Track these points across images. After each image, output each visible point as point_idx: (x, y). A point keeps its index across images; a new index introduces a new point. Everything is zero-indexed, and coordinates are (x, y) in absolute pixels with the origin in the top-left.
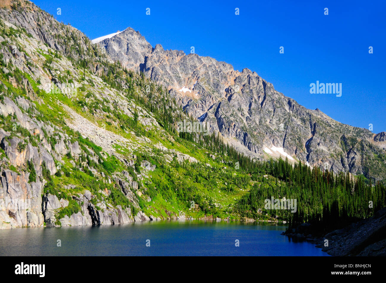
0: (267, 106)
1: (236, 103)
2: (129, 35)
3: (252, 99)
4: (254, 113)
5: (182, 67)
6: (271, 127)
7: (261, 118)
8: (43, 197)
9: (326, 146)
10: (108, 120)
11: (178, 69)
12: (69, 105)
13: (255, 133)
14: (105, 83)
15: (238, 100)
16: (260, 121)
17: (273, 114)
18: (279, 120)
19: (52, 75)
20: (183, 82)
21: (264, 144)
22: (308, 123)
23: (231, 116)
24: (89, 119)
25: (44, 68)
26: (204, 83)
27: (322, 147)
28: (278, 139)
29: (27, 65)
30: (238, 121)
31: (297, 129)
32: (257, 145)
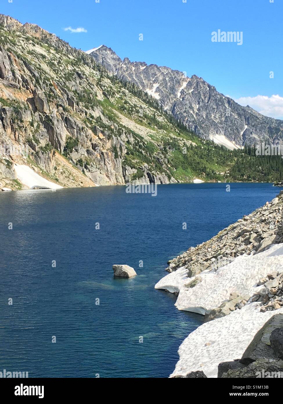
0: (212, 104)
1: (187, 102)
2: (103, 51)
3: (200, 99)
4: (201, 109)
5: (145, 75)
6: (215, 121)
7: (207, 113)
8: (123, 167)
9: (257, 135)
10: (140, 119)
11: (142, 76)
12: (115, 109)
13: (203, 125)
14: (130, 93)
15: (189, 100)
16: (207, 116)
17: (216, 110)
18: (221, 115)
19: (103, 90)
20: (146, 87)
21: (210, 134)
22: (243, 117)
23: (184, 112)
24: (128, 118)
25: (97, 85)
26: (162, 87)
27: (254, 136)
28: (221, 130)
29: (88, 84)
30: (190, 116)
31: (235, 121)
32: (205, 135)
